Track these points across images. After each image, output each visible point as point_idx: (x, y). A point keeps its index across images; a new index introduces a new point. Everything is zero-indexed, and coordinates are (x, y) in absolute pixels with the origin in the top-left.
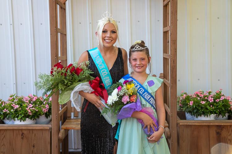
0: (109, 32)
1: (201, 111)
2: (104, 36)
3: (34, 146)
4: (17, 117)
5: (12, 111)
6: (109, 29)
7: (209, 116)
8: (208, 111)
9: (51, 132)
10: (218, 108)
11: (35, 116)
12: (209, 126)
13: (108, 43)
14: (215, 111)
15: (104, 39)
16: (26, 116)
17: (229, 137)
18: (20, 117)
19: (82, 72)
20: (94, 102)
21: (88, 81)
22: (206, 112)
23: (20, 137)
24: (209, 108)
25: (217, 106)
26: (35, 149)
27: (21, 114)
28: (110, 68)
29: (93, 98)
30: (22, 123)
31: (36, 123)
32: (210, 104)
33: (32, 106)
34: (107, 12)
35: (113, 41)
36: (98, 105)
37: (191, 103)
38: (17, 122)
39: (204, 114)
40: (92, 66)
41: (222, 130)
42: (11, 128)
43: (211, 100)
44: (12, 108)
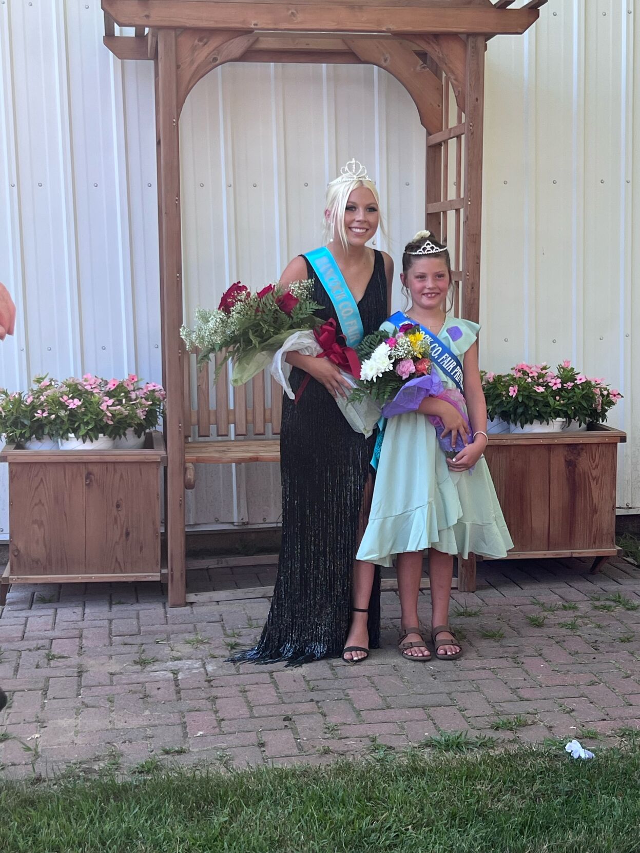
0: (361, 210)
1: (533, 411)
2: (349, 218)
3: (118, 506)
4: (75, 431)
5: (62, 413)
6: (361, 203)
7: (550, 422)
8: (550, 409)
9: (166, 469)
10: (573, 403)
11: (118, 428)
12: (549, 447)
13: (358, 236)
14: (565, 409)
15: (348, 227)
16: (99, 428)
17: (595, 473)
18: (83, 432)
19: (298, 306)
20: (326, 377)
21: (311, 327)
22: (546, 413)
23: (81, 482)
24: (551, 400)
25: (569, 399)
26: (122, 513)
27: (87, 423)
28: (359, 299)
29: (322, 367)
30: (88, 446)
31: (118, 446)
32: (555, 394)
33: (111, 401)
34: (353, 161)
35: (369, 232)
36: (335, 384)
37: (513, 391)
38: (73, 444)
39: (542, 417)
40: (318, 293)
41: (579, 454)
43: (555, 384)
44: (63, 406)
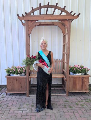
0: (44, 44)
1: (77, 72)
3: (20, 83)
4: (15, 73)
5: (13, 71)
9: (26, 79)
11: (21, 73)
12: (79, 77)
13: (43, 48)
14: (82, 72)
16: (18, 73)
17: (86, 81)
18: (16, 74)
23: (16, 80)
24: (80, 71)
25: (82, 70)
26: (21, 84)
27: (16, 73)
30: (17, 75)
31: (21, 76)
32: (80, 70)
33: (20, 70)
35: (45, 47)
37: (74, 69)
38: (15, 75)
41: (84, 78)
42: (13, 77)
43: (80, 68)
44: (13, 70)
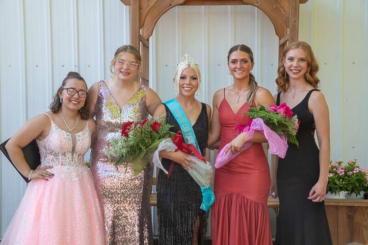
0: (188, 79)
2: (181, 83)
6: (189, 75)
7: (337, 193)
8: (337, 186)
10: (350, 183)
12: (337, 207)
14: (346, 186)
15: (181, 87)
17: (365, 223)
21: (170, 137)
22: (334, 188)
24: (338, 182)
25: (349, 181)
32: (339, 178)
34: (186, 55)
35: (193, 89)
41: (355, 212)
43: (341, 172)
